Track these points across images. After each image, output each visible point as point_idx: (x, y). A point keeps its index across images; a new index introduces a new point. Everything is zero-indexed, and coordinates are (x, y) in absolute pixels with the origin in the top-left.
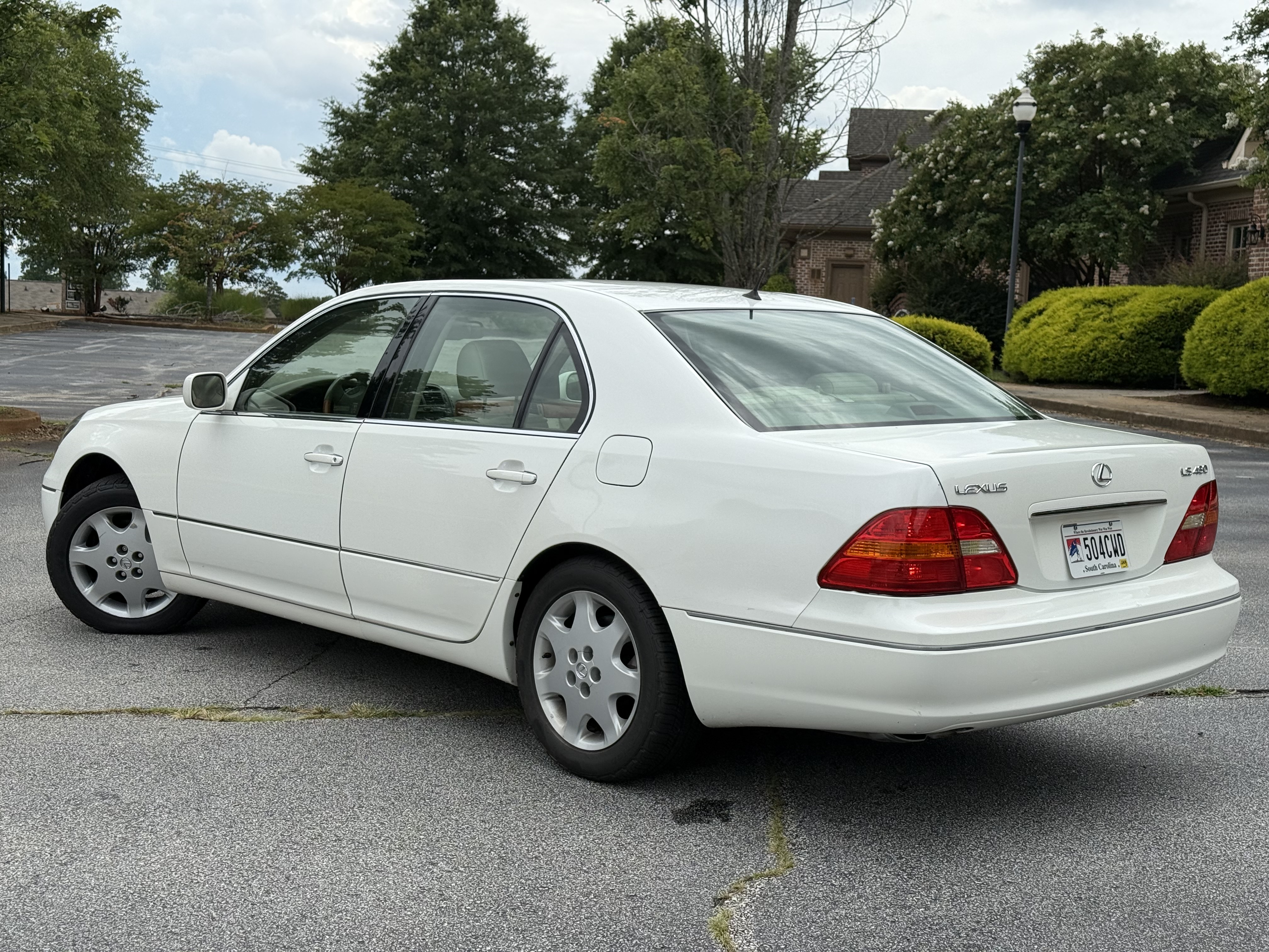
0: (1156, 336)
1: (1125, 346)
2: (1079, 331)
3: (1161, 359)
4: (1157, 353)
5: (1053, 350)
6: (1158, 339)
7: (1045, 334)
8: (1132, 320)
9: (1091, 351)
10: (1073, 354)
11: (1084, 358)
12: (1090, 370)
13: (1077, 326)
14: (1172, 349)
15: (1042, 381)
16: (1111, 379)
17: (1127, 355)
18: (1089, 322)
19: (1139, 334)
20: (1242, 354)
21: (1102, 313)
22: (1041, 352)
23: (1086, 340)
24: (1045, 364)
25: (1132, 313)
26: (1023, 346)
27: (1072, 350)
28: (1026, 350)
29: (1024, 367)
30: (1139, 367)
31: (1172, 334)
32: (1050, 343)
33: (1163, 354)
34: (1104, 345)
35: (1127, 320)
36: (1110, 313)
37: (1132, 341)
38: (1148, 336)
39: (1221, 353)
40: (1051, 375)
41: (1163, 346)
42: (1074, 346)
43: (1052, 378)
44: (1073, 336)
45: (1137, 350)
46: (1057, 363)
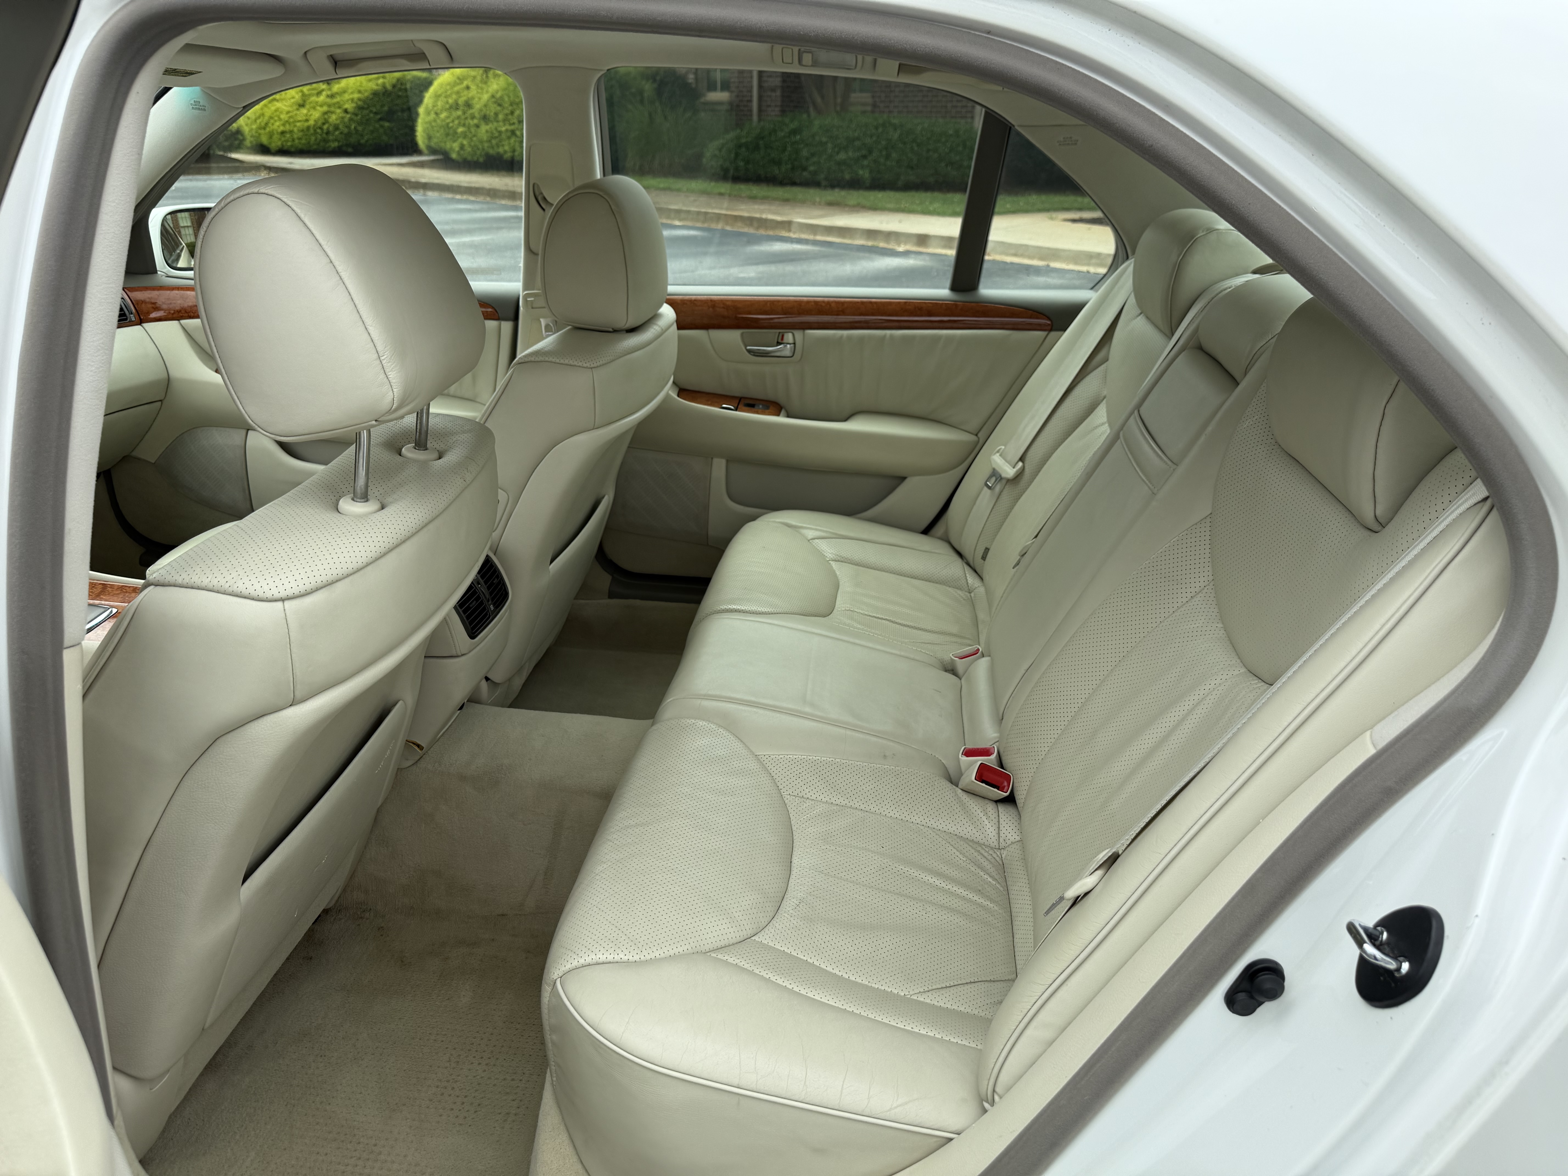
0: (374, 110)
1: (351, 120)
2: (307, 106)
3: (381, 130)
4: (377, 126)
5: (289, 124)
6: (376, 113)
7: (276, 110)
8: (351, 96)
9: (324, 124)
10: (308, 128)
11: (319, 131)
12: (325, 141)
13: (304, 101)
14: (389, 121)
15: (283, 152)
16: (344, 149)
17: (355, 128)
18: (313, 98)
19: (360, 108)
20: (477, 126)
21: (323, 90)
22: (277, 126)
23: (316, 115)
24: (284, 136)
25: (350, 91)
26: (258, 121)
27: (306, 124)
28: (263, 124)
29: (264, 140)
30: (366, 138)
31: (386, 108)
32: (284, 117)
33: (382, 126)
34: (333, 118)
35: (347, 96)
36: (330, 89)
37: (356, 115)
38: (367, 112)
39: (459, 124)
40: (292, 146)
41: (381, 119)
42: (307, 120)
43: (293, 150)
44: (304, 111)
45: (360, 123)
46: (295, 136)
